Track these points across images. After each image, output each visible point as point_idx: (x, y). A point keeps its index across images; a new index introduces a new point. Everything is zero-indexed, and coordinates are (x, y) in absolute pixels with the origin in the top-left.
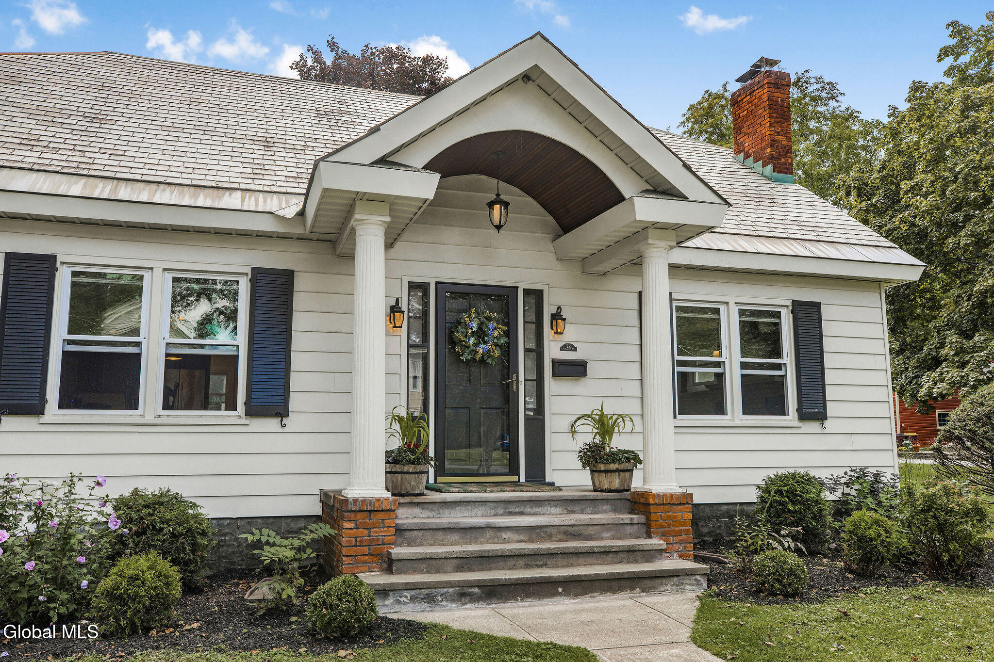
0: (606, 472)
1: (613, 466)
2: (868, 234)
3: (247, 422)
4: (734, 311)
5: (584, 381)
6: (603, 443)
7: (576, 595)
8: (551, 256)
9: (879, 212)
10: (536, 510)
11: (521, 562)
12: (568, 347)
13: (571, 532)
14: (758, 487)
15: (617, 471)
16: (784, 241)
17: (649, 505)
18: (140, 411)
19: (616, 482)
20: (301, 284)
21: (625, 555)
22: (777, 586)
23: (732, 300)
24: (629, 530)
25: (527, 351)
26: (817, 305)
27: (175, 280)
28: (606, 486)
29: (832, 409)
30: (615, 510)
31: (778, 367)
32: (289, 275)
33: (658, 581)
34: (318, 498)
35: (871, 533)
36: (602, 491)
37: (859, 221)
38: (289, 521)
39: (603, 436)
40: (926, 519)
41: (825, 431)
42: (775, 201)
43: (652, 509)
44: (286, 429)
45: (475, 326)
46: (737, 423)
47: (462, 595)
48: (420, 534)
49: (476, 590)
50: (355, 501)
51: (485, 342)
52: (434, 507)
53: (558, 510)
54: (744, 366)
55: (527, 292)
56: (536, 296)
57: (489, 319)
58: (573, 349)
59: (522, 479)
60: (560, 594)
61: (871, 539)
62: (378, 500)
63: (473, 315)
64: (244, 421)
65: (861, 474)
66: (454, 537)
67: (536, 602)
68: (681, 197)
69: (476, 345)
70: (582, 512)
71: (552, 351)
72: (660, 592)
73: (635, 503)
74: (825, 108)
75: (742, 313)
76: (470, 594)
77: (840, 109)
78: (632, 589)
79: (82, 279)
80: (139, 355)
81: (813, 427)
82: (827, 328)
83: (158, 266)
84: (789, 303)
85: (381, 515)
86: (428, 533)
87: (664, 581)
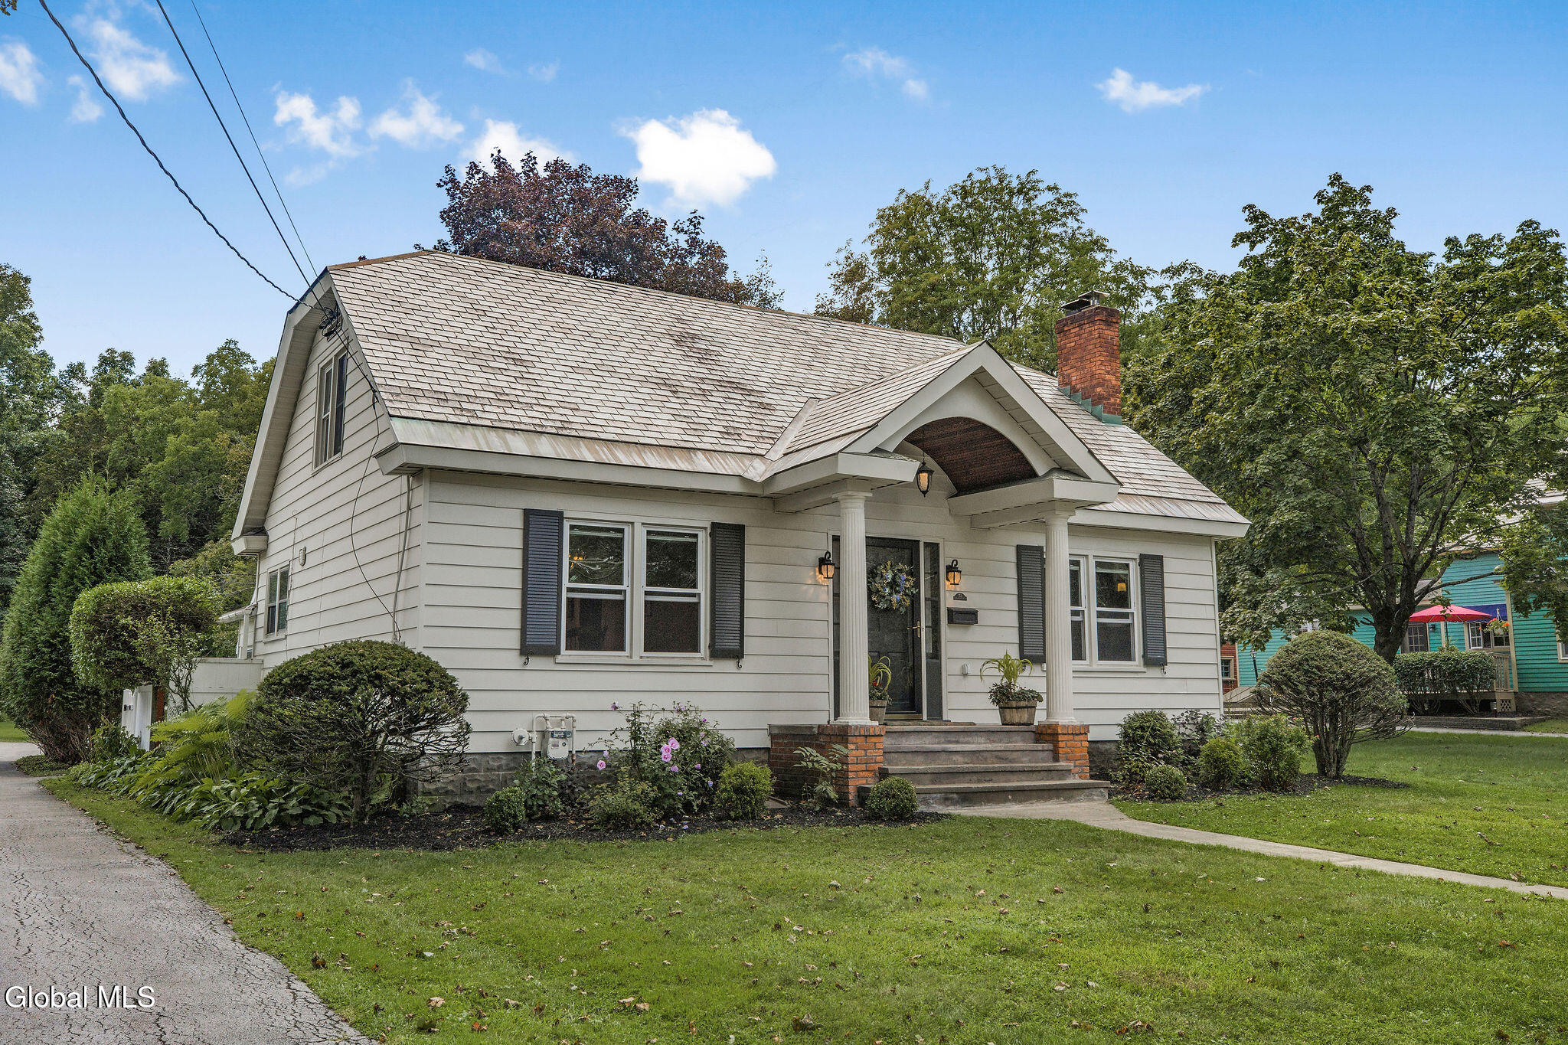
0: (1017, 708)
1: (1023, 704)
2: (1198, 489)
3: (711, 663)
4: (1092, 562)
5: (974, 628)
6: (1009, 685)
7: (1021, 802)
8: (946, 511)
9: (1164, 417)
10: (967, 739)
11: (975, 778)
12: (959, 597)
13: (999, 756)
14: (1119, 725)
15: (1026, 707)
16: (1134, 498)
17: (1057, 734)
18: (626, 653)
19: (1024, 716)
20: (751, 536)
21: (1046, 774)
22: (1167, 791)
23: (1091, 553)
24: (1041, 755)
25: (926, 599)
26: (1160, 558)
27: (649, 533)
28: (1017, 720)
29: (1171, 656)
30: (1024, 741)
31: (1126, 616)
32: (740, 529)
33: (1075, 792)
34: (766, 732)
35: (1225, 755)
36: (1013, 724)
37: (1188, 471)
38: (744, 752)
39: (1009, 678)
40: (1263, 744)
41: (1166, 676)
42: (1113, 448)
43: (1060, 738)
44: (742, 670)
45: (889, 576)
46: (1095, 667)
47: (946, 799)
48: (896, 756)
49: (955, 796)
50: (857, 727)
51: (897, 592)
52: (895, 735)
53: (982, 740)
54: (1100, 615)
55: (927, 545)
56: (933, 548)
57: (900, 571)
58: (964, 598)
59: (925, 718)
60: (1010, 801)
61: (1224, 760)
62: (862, 727)
63: (888, 567)
64: (708, 663)
65: (1194, 713)
66: (920, 758)
67: (994, 806)
68: (1087, 478)
69: (890, 594)
70: (1000, 741)
71: (947, 602)
72: (1076, 801)
73: (1040, 734)
74: (1062, 229)
75: (1099, 565)
76: (952, 799)
77: (1082, 231)
78: (1058, 797)
79: (577, 532)
80: (623, 602)
81: (1155, 672)
82: (1169, 580)
83: (638, 521)
84: (1137, 556)
85: (874, 740)
86: (902, 755)
87: (1079, 792)
